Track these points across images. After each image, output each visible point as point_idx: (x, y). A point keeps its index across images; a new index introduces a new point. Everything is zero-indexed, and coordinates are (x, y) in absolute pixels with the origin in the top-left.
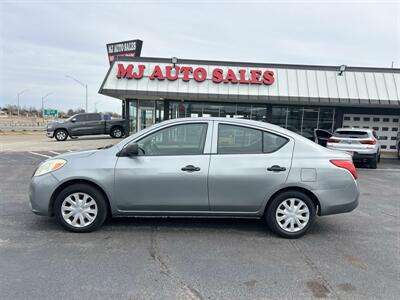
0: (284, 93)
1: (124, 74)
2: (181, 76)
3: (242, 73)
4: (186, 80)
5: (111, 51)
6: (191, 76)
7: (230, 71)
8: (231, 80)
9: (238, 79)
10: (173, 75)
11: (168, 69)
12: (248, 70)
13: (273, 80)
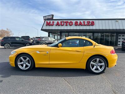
0: (97, 28)
1: (48, 24)
2: (65, 24)
3: (84, 22)
4: (67, 25)
5: (45, 18)
6: (68, 24)
7: (80, 22)
8: (81, 24)
9: (83, 24)
10: (63, 24)
11: (61, 22)
12: (86, 21)
13: (94, 24)
